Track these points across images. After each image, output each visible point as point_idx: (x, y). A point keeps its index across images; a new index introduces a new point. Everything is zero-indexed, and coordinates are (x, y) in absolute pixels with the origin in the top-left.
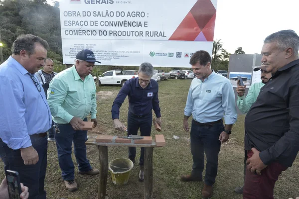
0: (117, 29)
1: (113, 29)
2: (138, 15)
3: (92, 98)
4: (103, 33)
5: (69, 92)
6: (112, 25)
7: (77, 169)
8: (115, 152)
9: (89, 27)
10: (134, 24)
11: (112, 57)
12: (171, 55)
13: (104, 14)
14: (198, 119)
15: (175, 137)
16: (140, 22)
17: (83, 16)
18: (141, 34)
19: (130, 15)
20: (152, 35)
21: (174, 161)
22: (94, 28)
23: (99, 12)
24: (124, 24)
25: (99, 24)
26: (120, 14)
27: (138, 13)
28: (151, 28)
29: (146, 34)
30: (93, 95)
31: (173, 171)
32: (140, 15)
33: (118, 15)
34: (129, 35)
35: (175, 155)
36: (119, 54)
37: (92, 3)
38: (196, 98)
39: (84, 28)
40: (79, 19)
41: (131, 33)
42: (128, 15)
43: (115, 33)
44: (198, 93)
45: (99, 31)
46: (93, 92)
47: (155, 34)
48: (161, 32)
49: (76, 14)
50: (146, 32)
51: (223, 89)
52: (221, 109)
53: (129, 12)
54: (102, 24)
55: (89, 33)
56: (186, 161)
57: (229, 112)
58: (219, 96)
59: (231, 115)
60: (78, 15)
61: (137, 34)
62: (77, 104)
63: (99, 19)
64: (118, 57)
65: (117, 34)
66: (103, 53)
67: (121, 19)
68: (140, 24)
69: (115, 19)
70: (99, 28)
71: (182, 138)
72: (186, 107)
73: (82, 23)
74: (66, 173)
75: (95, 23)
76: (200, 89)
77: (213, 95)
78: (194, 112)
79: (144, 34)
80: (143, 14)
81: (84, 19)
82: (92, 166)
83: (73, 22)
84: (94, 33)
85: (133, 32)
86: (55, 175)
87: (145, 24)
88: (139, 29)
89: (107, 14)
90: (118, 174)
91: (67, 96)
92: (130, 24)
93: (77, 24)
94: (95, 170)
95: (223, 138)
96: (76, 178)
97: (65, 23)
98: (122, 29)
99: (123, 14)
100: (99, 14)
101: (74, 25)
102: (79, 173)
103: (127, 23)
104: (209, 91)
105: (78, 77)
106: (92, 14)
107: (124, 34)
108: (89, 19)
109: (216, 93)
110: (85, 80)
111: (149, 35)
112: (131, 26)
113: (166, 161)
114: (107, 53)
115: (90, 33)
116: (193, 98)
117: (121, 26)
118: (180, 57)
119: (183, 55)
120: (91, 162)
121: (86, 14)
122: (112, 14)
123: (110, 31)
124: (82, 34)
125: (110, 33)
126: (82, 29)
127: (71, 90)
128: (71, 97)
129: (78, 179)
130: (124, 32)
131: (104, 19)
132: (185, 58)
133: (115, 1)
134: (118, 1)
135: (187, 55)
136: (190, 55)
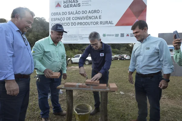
0: (82, 21)
1: (80, 21)
2: (95, 12)
3: (62, 58)
4: (73, 24)
5: (45, 52)
6: (79, 19)
7: (51, 111)
8: (79, 101)
9: (65, 21)
10: (93, 18)
11: (79, 38)
12: (117, 35)
13: (75, 13)
14: (141, 71)
15: (122, 93)
16: (96, 16)
17: (62, 15)
18: (97, 23)
19: (90, 12)
20: (104, 23)
21: (122, 109)
22: (68, 21)
24: (86, 18)
25: (71, 19)
26: (84, 12)
27: (95, 11)
28: (103, 19)
29: (100, 23)
30: (62, 56)
31: (122, 116)
32: (96, 12)
33: (83, 13)
34: (89, 24)
35: (122, 105)
36: (83, 36)
37: (68, 7)
38: (138, 56)
39: (63, 21)
40: (59, 17)
41: (91, 23)
42: (89, 12)
43: (81, 24)
44: (139, 51)
45: (71, 23)
46: (63, 54)
47: (106, 23)
48: (110, 21)
49: (58, 14)
50: (100, 22)
51: (159, 46)
52: (159, 63)
53: (89, 11)
54: (73, 18)
56: (132, 109)
57: (166, 64)
58: (157, 51)
59: (168, 66)
60: (59, 14)
61: (94, 23)
62: (51, 61)
63: (72, 16)
64: (82, 38)
66: (73, 36)
67: (85, 15)
68: (97, 18)
69: (81, 15)
70: (72, 21)
71: (127, 94)
72: (130, 65)
73: (61, 19)
74: (43, 112)
75: (69, 19)
76: (141, 48)
77: (151, 51)
78: (138, 66)
79: (99, 23)
80: (98, 11)
81: (63, 17)
82: (62, 109)
84: (69, 24)
85: (92, 22)
86: (37, 114)
87: (99, 17)
88: (96, 20)
89: (76, 13)
90: (80, 115)
91: (44, 55)
92: (90, 18)
93: (59, 19)
94: (65, 112)
95: (163, 85)
96: (50, 117)
97: (52, 20)
98: (85, 21)
99: (86, 12)
100: (72, 13)
101: (57, 20)
102: (53, 114)
103: (88, 17)
104: (148, 48)
105: (52, 42)
106: (68, 13)
107: (87, 24)
108: (65, 16)
109: (154, 49)
110: (58, 45)
111: (102, 23)
113: (116, 108)
114: (75, 36)
115: (66, 24)
116: (135, 56)
118: (123, 36)
119: (125, 35)
120: (62, 106)
121: (64, 13)
122: (79, 13)
123: (78, 23)
125: (78, 24)
126: (61, 22)
127: (46, 50)
128: (46, 56)
129: (52, 118)
130: (87, 23)
131: (75, 16)
132: (128, 37)
133: (81, 5)
134: (83, 4)
135: (128, 35)
136: (130, 35)
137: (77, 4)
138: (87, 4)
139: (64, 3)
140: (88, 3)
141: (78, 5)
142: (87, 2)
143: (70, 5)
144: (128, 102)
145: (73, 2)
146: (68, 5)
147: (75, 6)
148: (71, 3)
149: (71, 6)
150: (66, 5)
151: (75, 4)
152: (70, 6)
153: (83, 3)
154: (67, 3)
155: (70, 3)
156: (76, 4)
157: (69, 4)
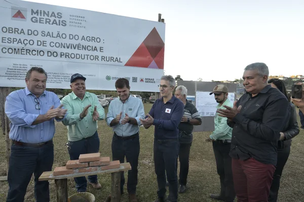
0: (70, 51)
1: (65, 51)
2: (94, 40)
4: (52, 54)
6: (64, 47)
9: (35, 47)
10: (89, 48)
11: (63, 80)
13: (55, 35)
16: (95, 47)
17: (28, 34)
18: (96, 58)
19: (84, 39)
20: (108, 60)
22: (41, 48)
23: (49, 32)
24: (78, 47)
25: (48, 44)
26: (72, 37)
27: (93, 38)
28: (106, 54)
29: (102, 59)
32: (95, 40)
34: (83, 58)
37: (40, 22)
39: (28, 46)
40: (22, 37)
41: (86, 56)
42: (82, 39)
43: (67, 55)
45: (48, 52)
47: (111, 59)
48: (117, 58)
49: (19, 32)
50: (102, 57)
53: (83, 36)
54: (52, 44)
55: (34, 53)
60: (21, 32)
61: (92, 58)
63: (48, 39)
65: (69, 56)
66: (52, 75)
67: (74, 42)
68: (95, 49)
69: (68, 41)
70: (48, 48)
73: (26, 42)
75: (44, 43)
79: (100, 58)
80: (98, 40)
81: (29, 38)
83: (14, 40)
84: (42, 53)
85: (88, 55)
87: (101, 49)
88: (95, 53)
89: (58, 35)
92: (85, 48)
93: (20, 42)
97: (3, 40)
98: (76, 51)
99: (77, 37)
100: (48, 34)
101: (16, 43)
103: (81, 46)
106: (40, 34)
107: (78, 57)
108: (35, 39)
111: (105, 59)
112: (85, 49)
114: (56, 75)
115: (36, 53)
117: (75, 48)
118: (136, 81)
119: (138, 80)
121: (32, 33)
122: (64, 36)
123: (61, 53)
124: (25, 53)
125: (61, 55)
126: (26, 48)
130: (78, 55)
131: (55, 40)
132: (142, 83)
133: (68, 23)
134: (71, 24)
135: (142, 80)
136: (144, 80)
137: (59, 21)
138: (79, 25)
139: (32, 14)
140: (81, 24)
141: (61, 23)
142: (80, 22)
143: (46, 19)
144: (143, 174)
145: (51, 16)
146: (40, 18)
147: (55, 22)
148: (48, 15)
149: (48, 22)
150: (36, 18)
151: (55, 20)
152: (44, 22)
153: (71, 21)
154: (39, 14)
155: (46, 17)
156: (57, 20)
157: (42, 17)
